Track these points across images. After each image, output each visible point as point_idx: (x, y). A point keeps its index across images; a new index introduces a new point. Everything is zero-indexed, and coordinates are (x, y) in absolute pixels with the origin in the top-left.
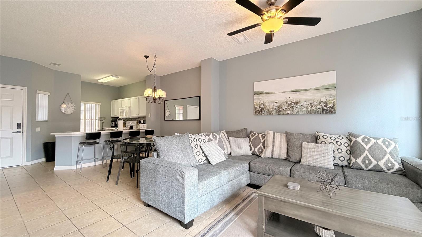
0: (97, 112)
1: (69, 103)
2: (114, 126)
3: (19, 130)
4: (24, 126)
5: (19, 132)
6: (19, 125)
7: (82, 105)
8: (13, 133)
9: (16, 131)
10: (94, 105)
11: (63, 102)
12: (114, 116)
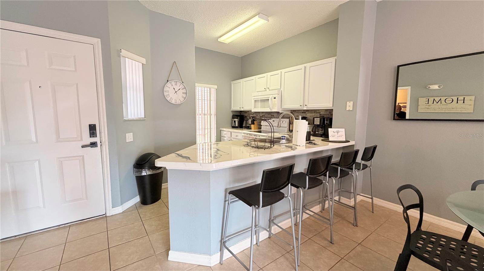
1: (177, 82)
2: (237, 125)
3: (93, 140)
4: (103, 131)
5: (94, 145)
6: (92, 129)
8: (83, 147)
9: (89, 143)
10: (207, 90)
11: (168, 81)
12: (238, 108)
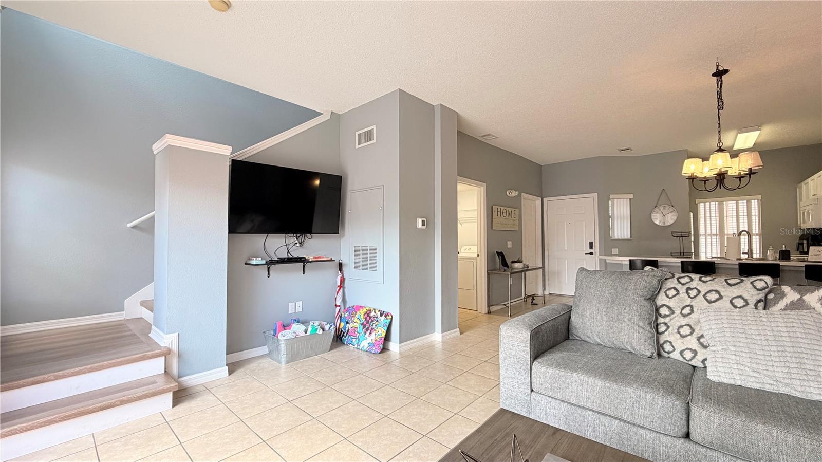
0: (753, 218)
1: (665, 206)
3: (591, 251)
4: (596, 246)
6: (591, 244)
7: (701, 205)
8: (586, 254)
9: (589, 253)
10: (743, 204)
11: (656, 206)
